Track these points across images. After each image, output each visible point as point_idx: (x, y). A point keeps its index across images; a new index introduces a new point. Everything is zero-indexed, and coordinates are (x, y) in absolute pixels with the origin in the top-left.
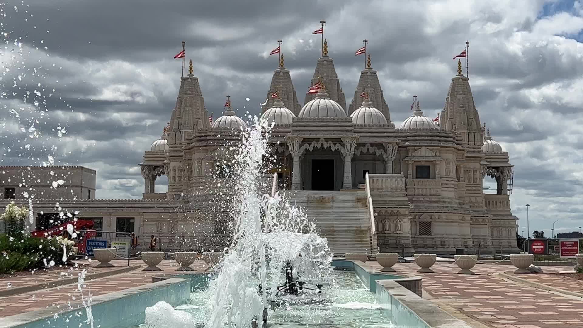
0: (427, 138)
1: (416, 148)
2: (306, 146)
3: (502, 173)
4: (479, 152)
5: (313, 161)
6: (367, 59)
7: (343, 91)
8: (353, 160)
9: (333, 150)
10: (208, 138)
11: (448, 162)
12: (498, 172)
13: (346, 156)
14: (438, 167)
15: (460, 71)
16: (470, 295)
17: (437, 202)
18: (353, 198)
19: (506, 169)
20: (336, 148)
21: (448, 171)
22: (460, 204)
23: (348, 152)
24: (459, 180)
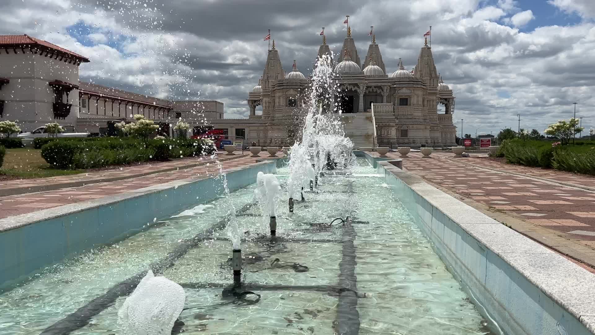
0: (406, 82)
1: (400, 88)
3: (448, 102)
4: (436, 90)
6: (373, 37)
7: (359, 56)
8: (364, 96)
9: (353, 90)
10: (284, 84)
11: (418, 96)
12: (446, 101)
13: (361, 93)
14: (412, 99)
15: (426, 43)
16: (429, 169)
17: (411, 118)
18: (364, 117)
19: (451, 99)
20: (355, 89)
21: (418, 101)
22: (424, 120)
23: (361, 91)
24: (424, 106)
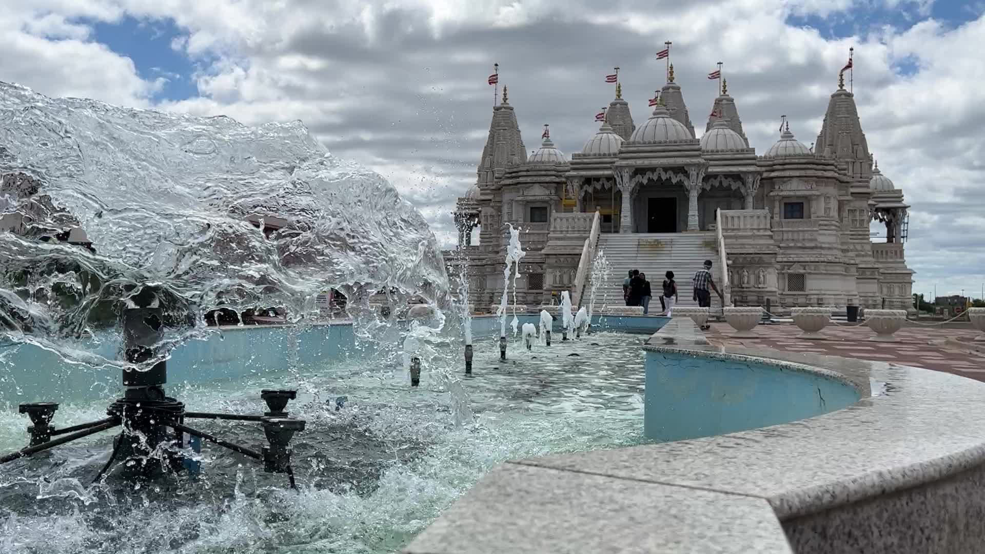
0: (799, 166)
1: (785, 180)
2: (639, 178)
3: (894, 215)
4: (867, 188)
5: (650, 200)
6: (722, 84)
8: (700, 198)
9: (674, 181)
10: (520, 174)
11: (827, 198)
12: (889, 214)
13: (691, 189)
14: (814, 204)
15: (841, 85)
17: (812, 248)
18: (699, 241)
19: (900, 210)
20: (678, 179)
21: (827, 209)
22: (843, 251)
23: (694, 185)
24: (842, 221)
